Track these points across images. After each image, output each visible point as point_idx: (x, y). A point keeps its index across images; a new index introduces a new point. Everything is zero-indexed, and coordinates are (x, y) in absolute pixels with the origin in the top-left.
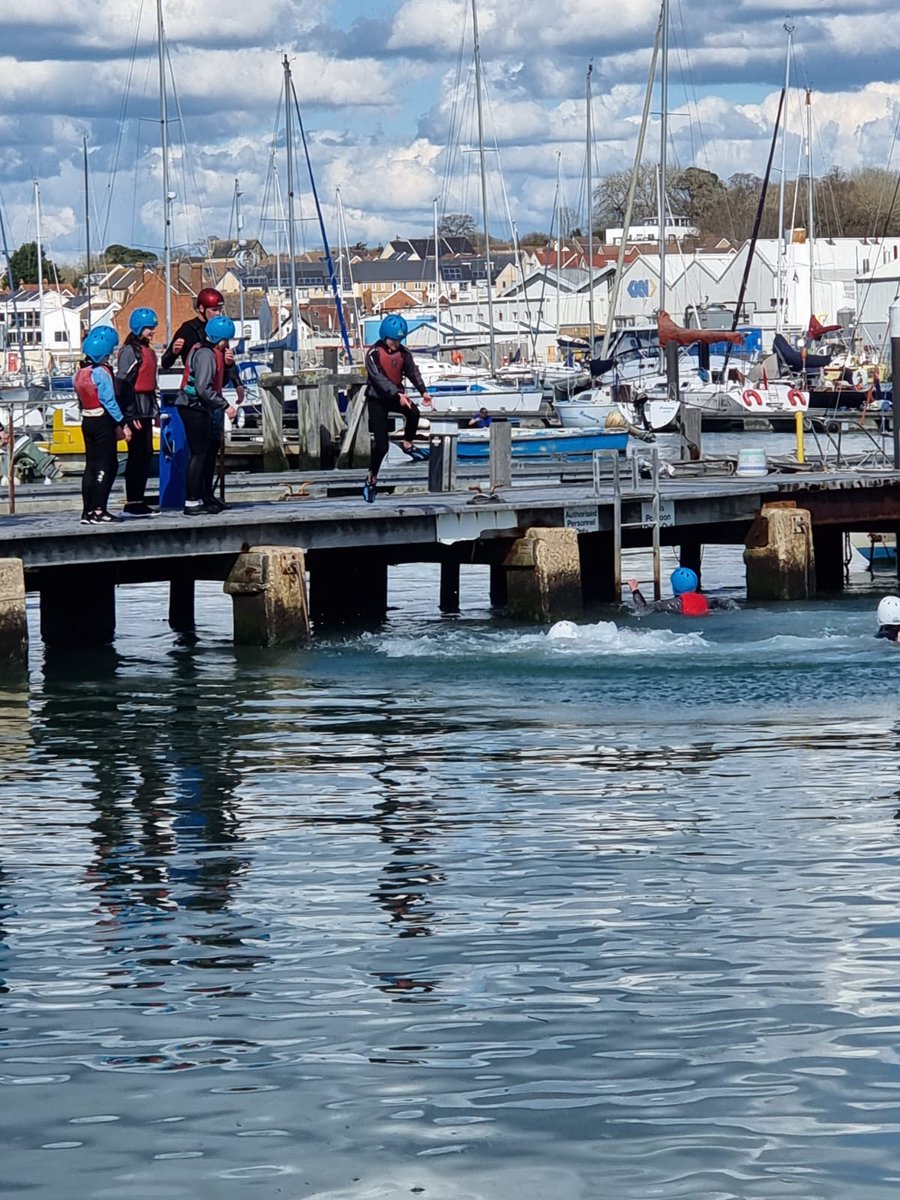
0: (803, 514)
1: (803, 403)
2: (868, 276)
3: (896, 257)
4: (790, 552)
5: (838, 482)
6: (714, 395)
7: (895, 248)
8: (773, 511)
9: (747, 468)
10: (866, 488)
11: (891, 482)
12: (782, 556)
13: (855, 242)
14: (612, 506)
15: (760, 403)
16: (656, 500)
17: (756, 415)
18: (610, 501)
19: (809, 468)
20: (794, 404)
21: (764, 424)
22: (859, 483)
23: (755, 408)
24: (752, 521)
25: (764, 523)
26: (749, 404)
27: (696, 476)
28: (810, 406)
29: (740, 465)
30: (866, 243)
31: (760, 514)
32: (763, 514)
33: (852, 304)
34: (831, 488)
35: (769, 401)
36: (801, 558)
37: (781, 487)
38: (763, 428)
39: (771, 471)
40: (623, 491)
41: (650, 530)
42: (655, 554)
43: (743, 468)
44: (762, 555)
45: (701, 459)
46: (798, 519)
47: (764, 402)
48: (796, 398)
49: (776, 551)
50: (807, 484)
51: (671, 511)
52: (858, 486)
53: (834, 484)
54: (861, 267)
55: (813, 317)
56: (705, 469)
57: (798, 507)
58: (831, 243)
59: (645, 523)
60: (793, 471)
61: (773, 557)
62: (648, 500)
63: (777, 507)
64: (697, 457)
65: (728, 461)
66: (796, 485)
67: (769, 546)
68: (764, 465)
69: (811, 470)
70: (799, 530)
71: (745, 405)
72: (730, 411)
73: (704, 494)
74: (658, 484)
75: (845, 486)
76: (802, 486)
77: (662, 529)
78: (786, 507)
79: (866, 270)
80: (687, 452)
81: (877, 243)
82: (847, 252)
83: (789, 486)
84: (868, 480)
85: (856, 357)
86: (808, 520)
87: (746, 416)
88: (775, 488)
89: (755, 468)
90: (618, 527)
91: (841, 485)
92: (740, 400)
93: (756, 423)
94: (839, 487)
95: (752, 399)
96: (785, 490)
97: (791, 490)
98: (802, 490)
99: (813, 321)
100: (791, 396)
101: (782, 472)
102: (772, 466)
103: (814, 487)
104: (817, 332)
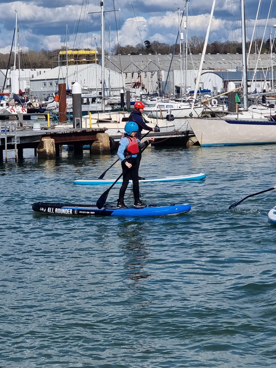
0: (52, 140)
1: (26, 112)
2: (33, 79)
3: (40, 74)
4: (50, 151)
5: (61, 132)
6: (2, 110)
7: (40, 71)
8: (45, 139)
9: (36, 129)
10: (68, 133)
11: (75, 132)
12: (47, 151)
13: (29, 70)
14: (4, 138)
15: (14, 112)
16: (15, 137)
17: (13, 115)
18: (4, 137)
19: (51, 128)
20: (23, 112)
21: (15, 117)
22: (67, 132)
23: (13, 113)
24: (39, 142)
25: (43, 142)
26: (12, 112)
27: (22, 131)
28: (27, 113)
29: (34, 128)
30: (32, 70)
31: (41, 140)
32: (42, 140)
33: (29, 87)
34: (59, 133)
35: (17, 111)
36: (52, 152)
37: (47, 133)
38: (14, 118)
39: (42, 129)
40: (7, 134)
41: (14, 145)
42: (15, 151)
43: (35, 129)
44: (42, 151)
45: (23, 126)
46: (51, 141)
47: (15, 112)
48: (24, 110)
49: (46, 150)
50: (53, 132)
51: (19, 140)
52: (66, 133)
53: (60, 132)
54: (31, 77)
55: (20, 90)
56: (25, 129)
57: (51, 138)
58: (23, 70)
59: (12, 143)
60: (47, 129)
61: (45, 151)
62: (14, 137)
63: (46, 138)
64: (22, 126)
65: (30, 127)
66: (51, 133)
67: (44, 149)
68: (40, 128)
69: (52, 129)
70: (52, 144)
71: (11, 112)
72: (6, 114)
73: (28, 135)
74: (16, 133)
75: (63, 133)
76: (52, 133)
77: (17, 144)
78: (48, 138)
79: (33, 77)
80: (19, 124)
81: (35, 70)
82: (28, 73)
83: (49, 133)
84: (69, 131)
85: (32, 100)
86: (54, 142)
87: (10, 115)
88: (45, 133)
89: (38, 129)
90: (6, 144)
91: (62, 132)
92: (9, 111)
93: (13, 117)
94: (61, 133)
95: (12, 111)
96: (48, 134)
97: (49, 134)
98: (52, 134)
99: (20, 91)
100: (22, 110)
101: (44, 129)
102: (41, 128)
103: (55, 133)
104: (21, 94)
